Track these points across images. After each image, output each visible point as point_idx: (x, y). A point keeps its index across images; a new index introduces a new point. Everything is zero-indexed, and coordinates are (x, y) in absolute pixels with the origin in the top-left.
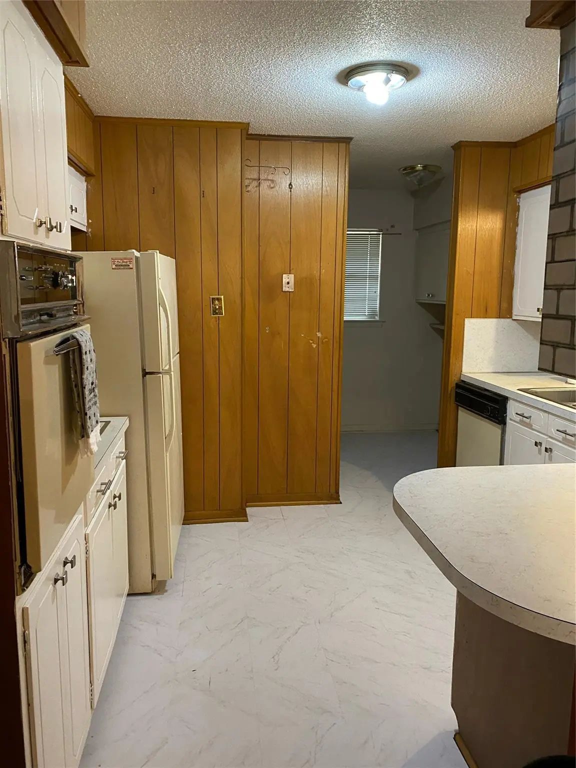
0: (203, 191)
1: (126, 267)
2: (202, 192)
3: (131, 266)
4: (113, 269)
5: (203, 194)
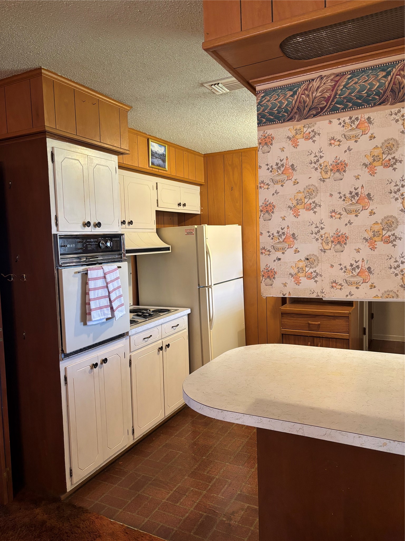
1: (191, 233)
3: (193, 233)
4: (186, 235)
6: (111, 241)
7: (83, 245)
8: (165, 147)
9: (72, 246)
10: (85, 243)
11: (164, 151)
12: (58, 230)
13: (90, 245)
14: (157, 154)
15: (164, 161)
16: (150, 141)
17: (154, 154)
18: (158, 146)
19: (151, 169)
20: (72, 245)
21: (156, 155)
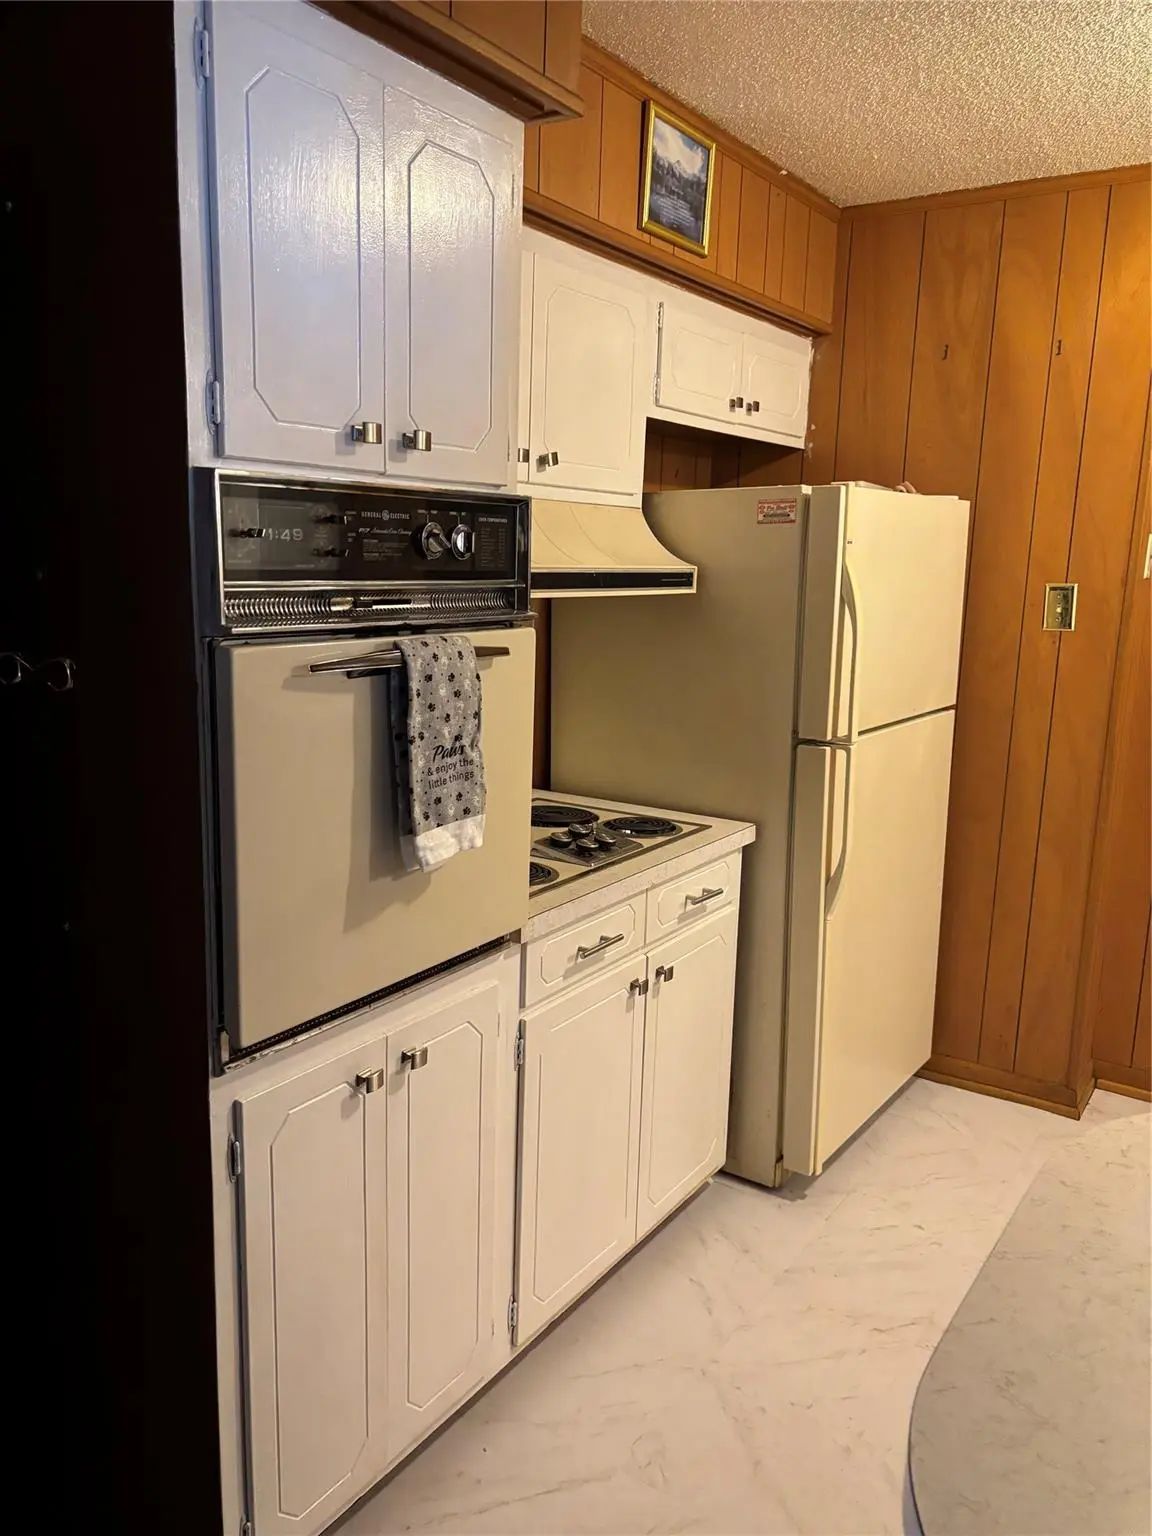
0: (1060, 342)
1: (784, 518)
2: (1056, 344)
3: (792, 516)
4: (759, 522)
5: (1059, 348)
6: (473, 525)
7: (343, 535)
8: (707, 150)
9: (288, 538)
10: (352, 527)
11: (701, 171)
12: (218, 451)
13: (375, 536)
14: (674, 175)
15: (698, 213)
16: (653, 114)
17: (664, 175)
18: (681, 142)
19: (646, 237)
20: (287, 531)
21: (671, 181)
